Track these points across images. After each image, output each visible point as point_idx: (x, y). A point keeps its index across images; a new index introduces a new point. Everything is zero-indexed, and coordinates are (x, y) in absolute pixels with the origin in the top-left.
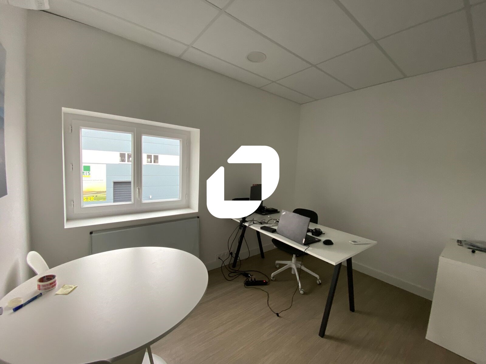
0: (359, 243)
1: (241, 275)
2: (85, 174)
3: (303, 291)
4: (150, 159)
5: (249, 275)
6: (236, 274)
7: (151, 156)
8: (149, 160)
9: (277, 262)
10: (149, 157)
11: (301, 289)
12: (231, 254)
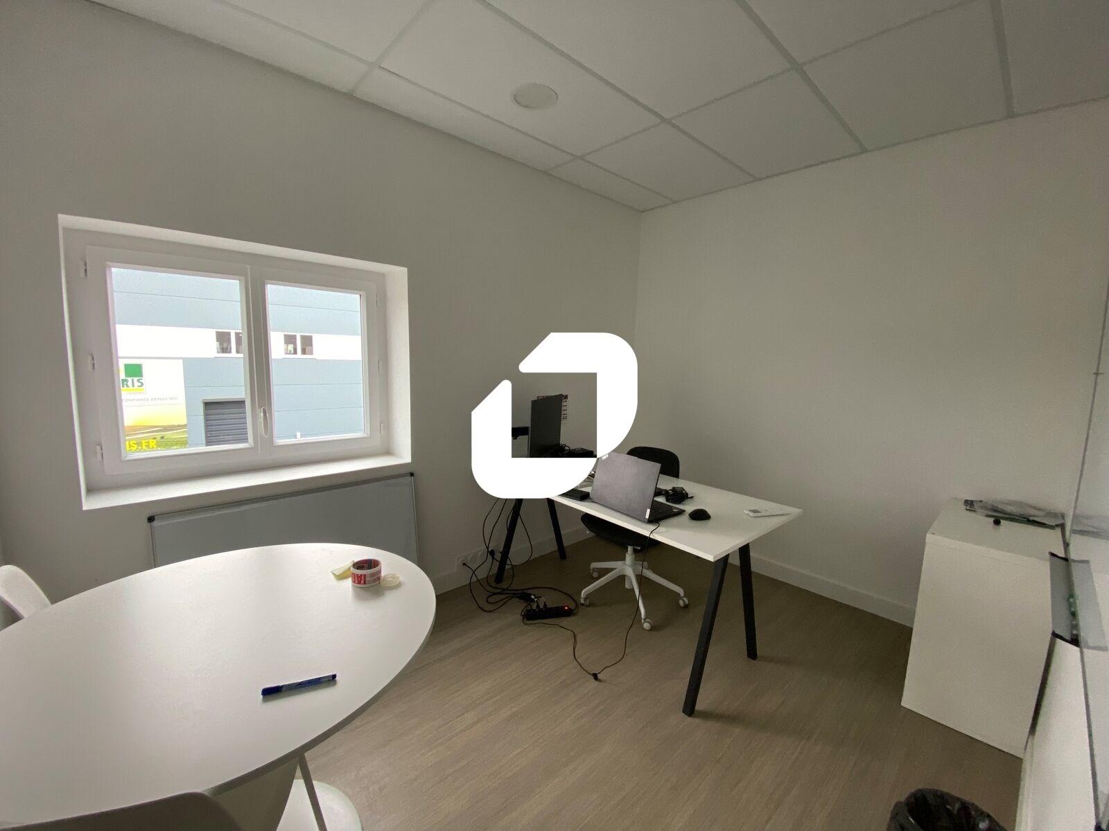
0: (765, 515)
1: (513, 599)
2: (130, 383)
3: (650, 624)
4: (292, 345)
5: (533, 597)
6: (503, 597)
7: (294, 337)
8: (291, 347)
9: (595, 565)
10: (290, 340)
11: (644, 620)
12: (492, 553)
